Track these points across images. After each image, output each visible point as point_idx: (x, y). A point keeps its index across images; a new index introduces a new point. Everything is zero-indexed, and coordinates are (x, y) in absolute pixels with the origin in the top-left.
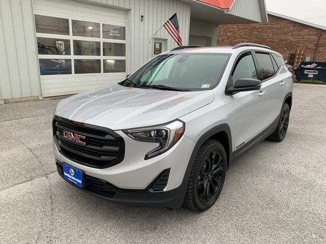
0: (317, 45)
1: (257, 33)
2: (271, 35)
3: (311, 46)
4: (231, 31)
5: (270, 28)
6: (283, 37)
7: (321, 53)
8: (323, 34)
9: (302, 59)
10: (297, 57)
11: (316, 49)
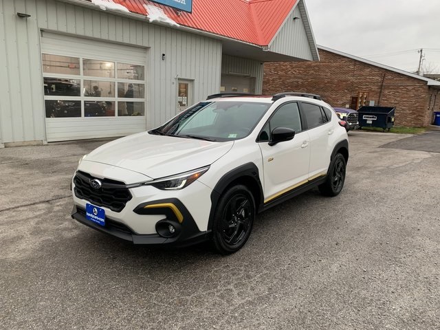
0: (381, 87)
1: (312, 72)
2: (329, 74)
3: (374, 88)
4: (283, 70)
5: (328, 67)
6: (343, 77)
7: (386, 97)
8: (387, 74)
9: (365, 103)
10: (360, 100)
11: (381, 92)
